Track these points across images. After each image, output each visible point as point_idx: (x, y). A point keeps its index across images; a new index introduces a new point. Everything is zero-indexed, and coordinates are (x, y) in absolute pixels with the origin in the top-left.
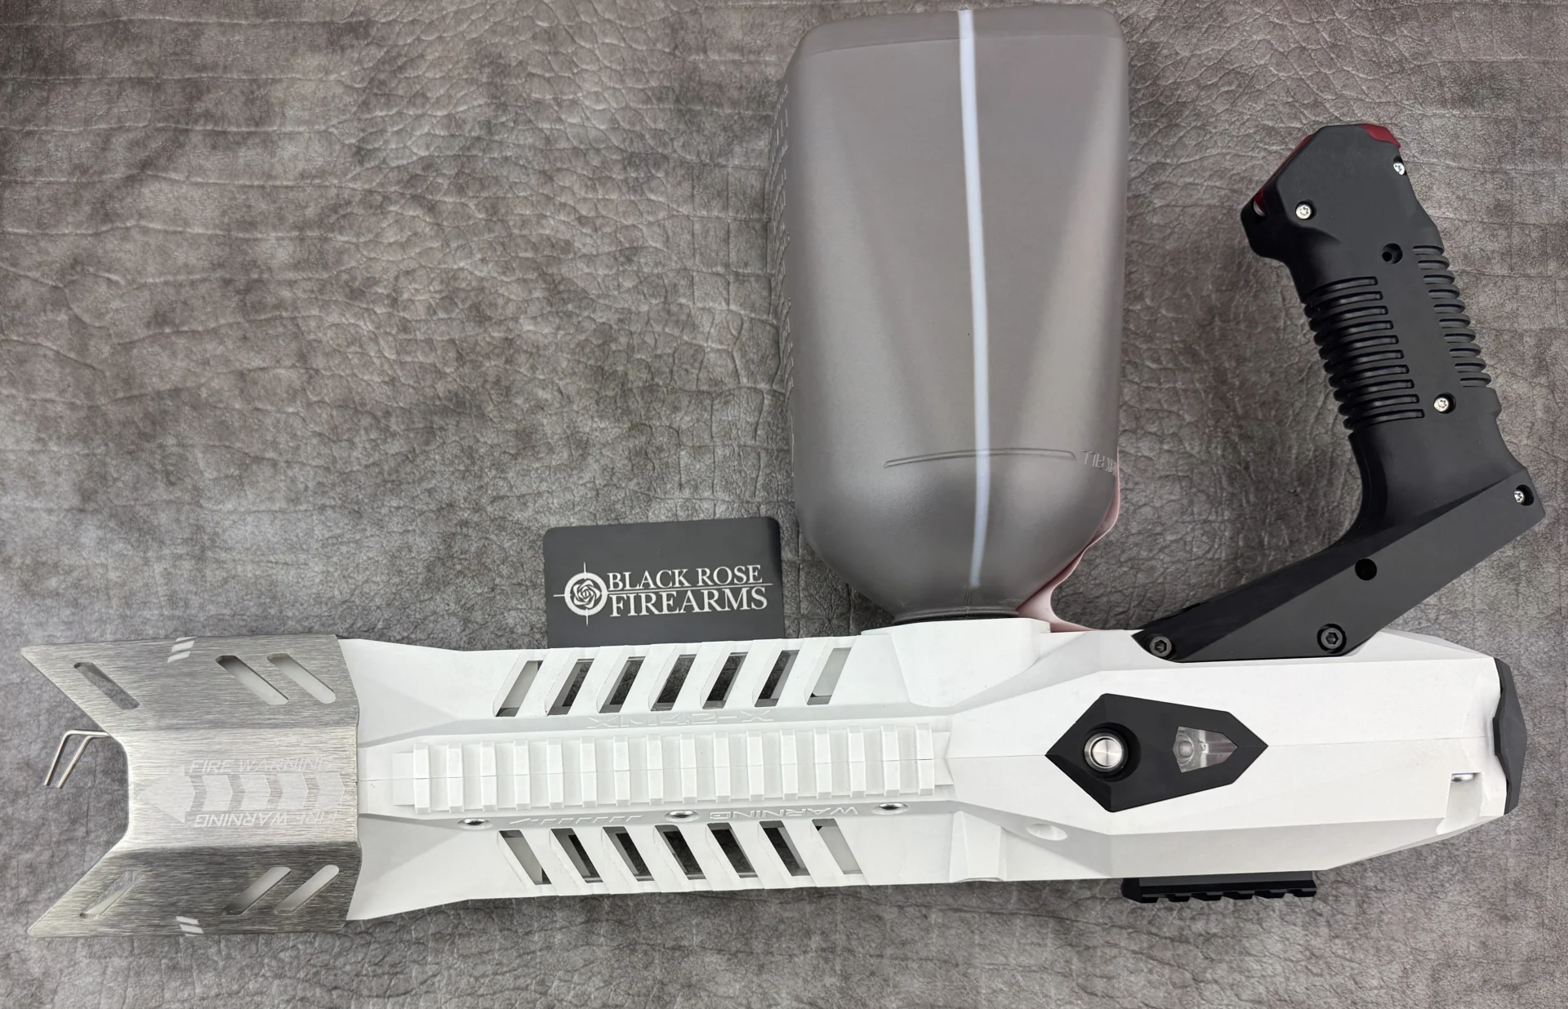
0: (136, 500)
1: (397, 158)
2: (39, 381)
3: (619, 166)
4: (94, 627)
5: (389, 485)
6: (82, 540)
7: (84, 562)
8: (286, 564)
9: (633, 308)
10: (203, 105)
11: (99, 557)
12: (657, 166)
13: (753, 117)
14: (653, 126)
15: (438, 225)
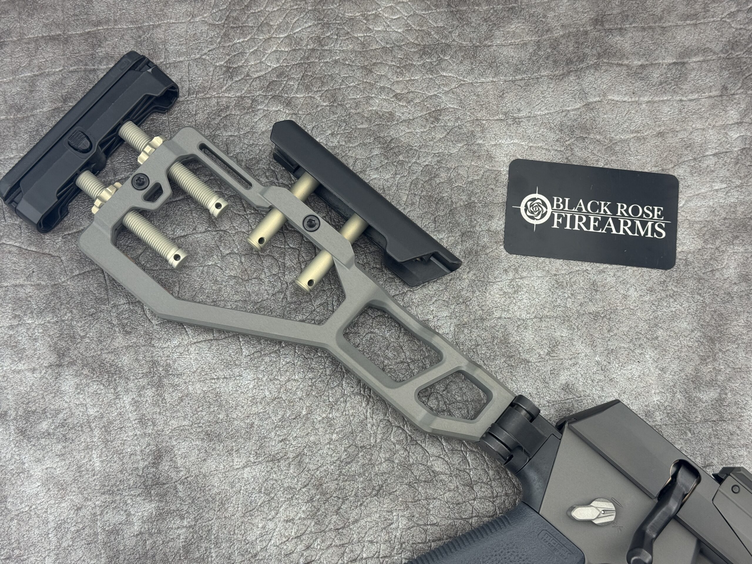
0: (102, 349)
1: (257, 72)
2: (8, 272)
3: (417, 56)
4: (82, 454)
5: (293, 306)
6: (63, 389)
7: (66, 405)
8: (225, 378)
9: (447, 152)
10: (103, 50)
11: (78, 399)
12: (444, 52)
13: (503, 10)
14: (436, 26)
15: (295, 114)
